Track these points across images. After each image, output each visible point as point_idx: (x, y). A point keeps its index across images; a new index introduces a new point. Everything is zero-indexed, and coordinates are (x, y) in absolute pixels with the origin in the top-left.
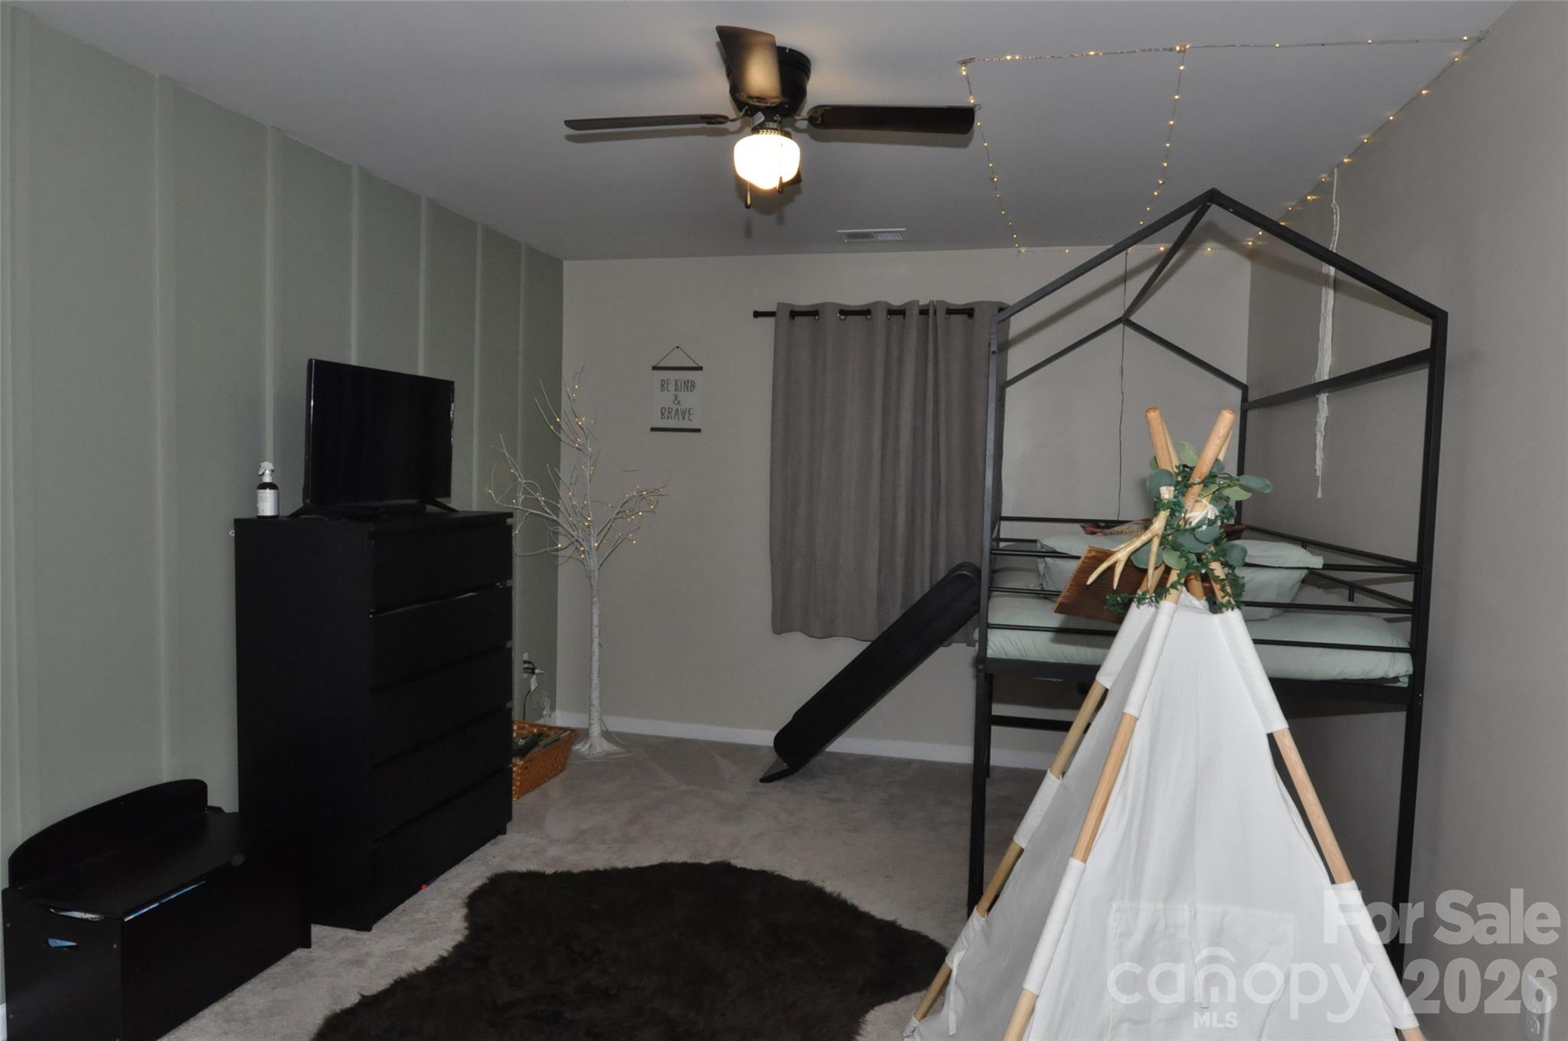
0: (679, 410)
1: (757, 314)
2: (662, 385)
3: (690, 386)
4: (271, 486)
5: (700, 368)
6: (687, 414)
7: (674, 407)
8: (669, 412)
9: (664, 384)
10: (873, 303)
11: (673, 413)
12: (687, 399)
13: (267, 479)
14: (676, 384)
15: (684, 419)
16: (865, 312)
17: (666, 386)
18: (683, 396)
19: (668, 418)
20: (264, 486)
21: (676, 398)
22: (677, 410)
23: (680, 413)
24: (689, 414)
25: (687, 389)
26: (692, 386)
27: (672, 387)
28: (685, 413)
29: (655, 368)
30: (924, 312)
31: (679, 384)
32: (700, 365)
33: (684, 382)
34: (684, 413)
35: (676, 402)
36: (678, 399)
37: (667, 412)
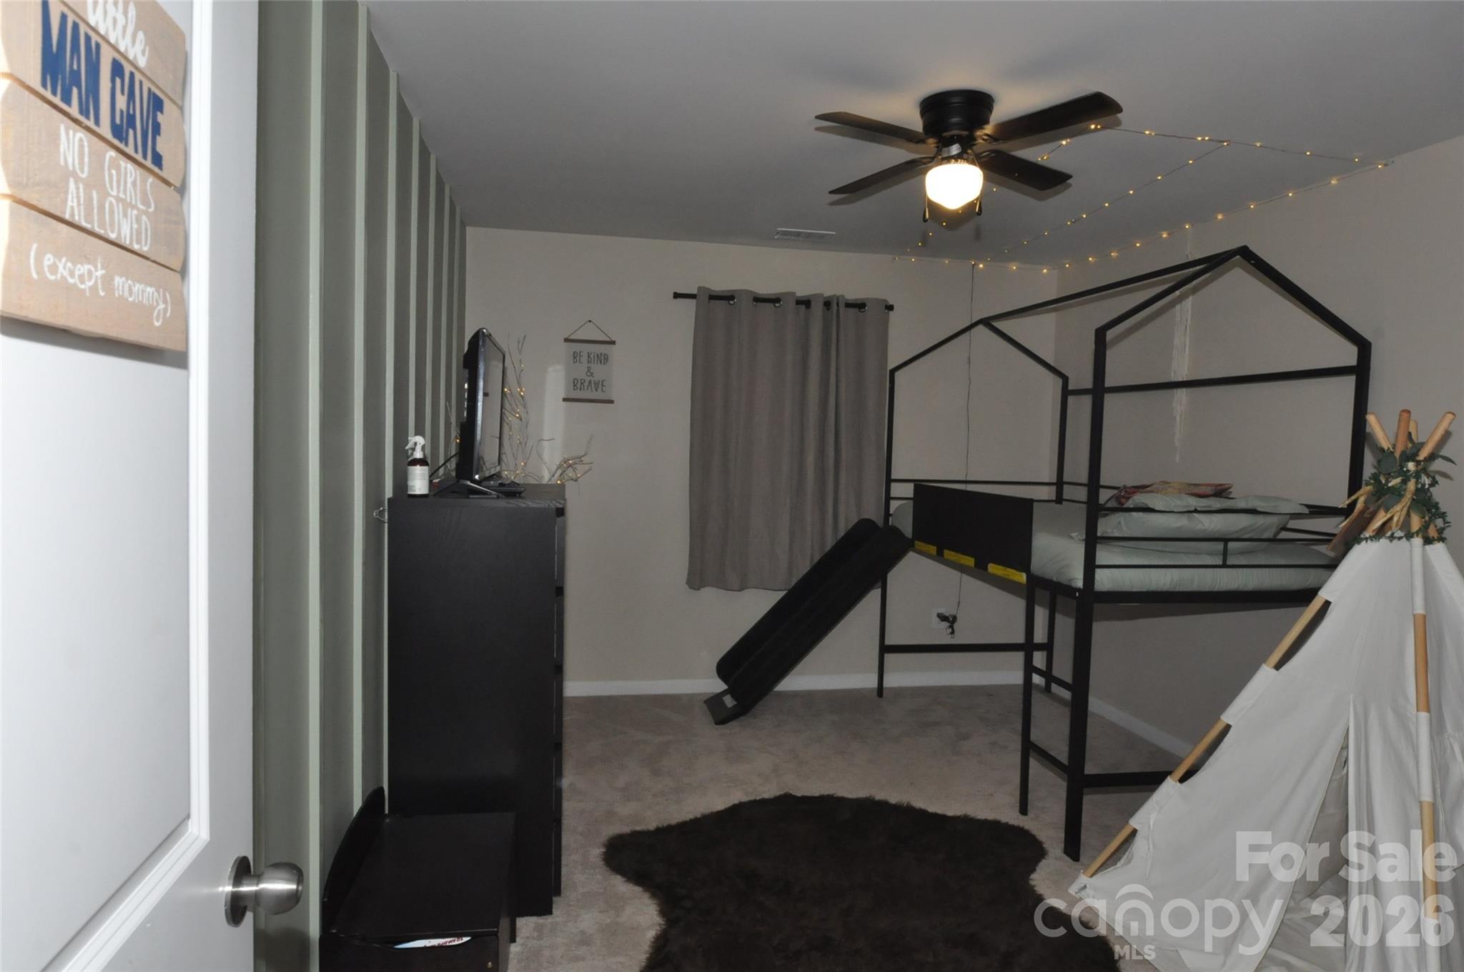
0: (592, 382)
1: (677, 296)
2: (575, 357)
3: (604, 359)
4: (422, 462)
5: (613, 343)
6: (600, 386)
7: (588, 379)
8: (582, 383)
9: (576, 357)
10: (784, 293)
11: (586, 384)
12: (599, 371)
13: (418, 454)
14: (589, 357)
15: (597, 390)
16: (775, 300)
17: (578, 358)
18: (597, 368)
19: (580, 389)
20: (415, 462)
21: (589, 371)
22: (590, 382)
23: (593, 385)
24: (603, 386)
25: (601, 362)
26: (604, 358)
27: (584, 359)
28: (599, 385)
29: (567, 340)
30: (827, 304)
31: (592, 356)
32: (613, 339)
33: (598, 355)
34: (597, 384)
35: (589, 374)
36: (591, 371)
37: (579, 383)
